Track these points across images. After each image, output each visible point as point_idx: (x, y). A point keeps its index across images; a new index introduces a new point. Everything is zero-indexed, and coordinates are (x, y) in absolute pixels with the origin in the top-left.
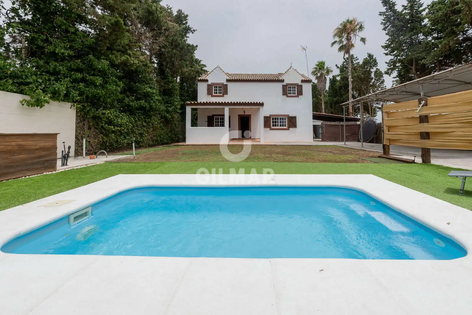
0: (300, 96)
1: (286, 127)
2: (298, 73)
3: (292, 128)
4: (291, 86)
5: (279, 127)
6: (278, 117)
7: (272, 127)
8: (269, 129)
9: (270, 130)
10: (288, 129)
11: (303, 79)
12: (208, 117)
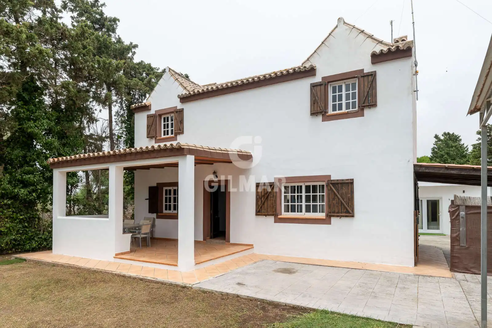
0: (367, 112)
1: (322, 215)
2: (362, 36)
3: (338, 216)
4: (339, 83)
5: (304, 215)
6: (299, 184)
7: (285, 215)
8: (272, 219)
9: (275, 222)
10: (327, 221)
11: (378, 49)
12: (150, 188)
